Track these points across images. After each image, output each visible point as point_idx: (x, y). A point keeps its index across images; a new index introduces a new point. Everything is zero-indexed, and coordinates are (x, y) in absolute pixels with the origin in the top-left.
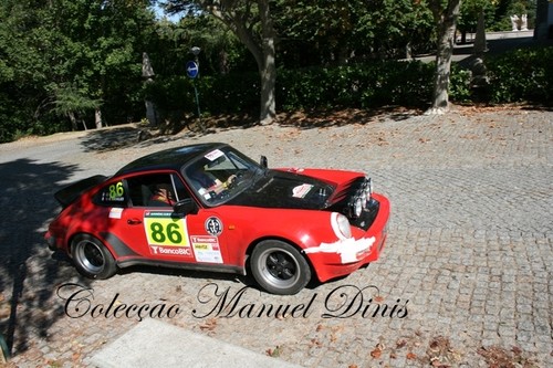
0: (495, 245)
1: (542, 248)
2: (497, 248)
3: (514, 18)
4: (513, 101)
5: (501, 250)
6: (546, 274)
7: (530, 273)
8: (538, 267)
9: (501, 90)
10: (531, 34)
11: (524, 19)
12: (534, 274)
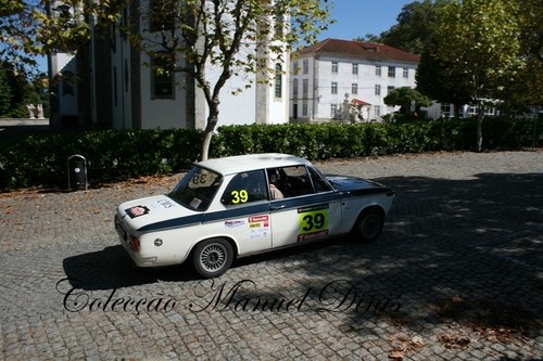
0: (14, 337)
1: (61, 326)
2: (15, 340)
3: (30, 107)
4: (30, 185)
5: (20, 340)
6: (66, 352)
7: (51, 356)
8: (58, 346)
9: (16, 176)
10: (47, 122)
11: (40, 108)
12: (55, 355)
